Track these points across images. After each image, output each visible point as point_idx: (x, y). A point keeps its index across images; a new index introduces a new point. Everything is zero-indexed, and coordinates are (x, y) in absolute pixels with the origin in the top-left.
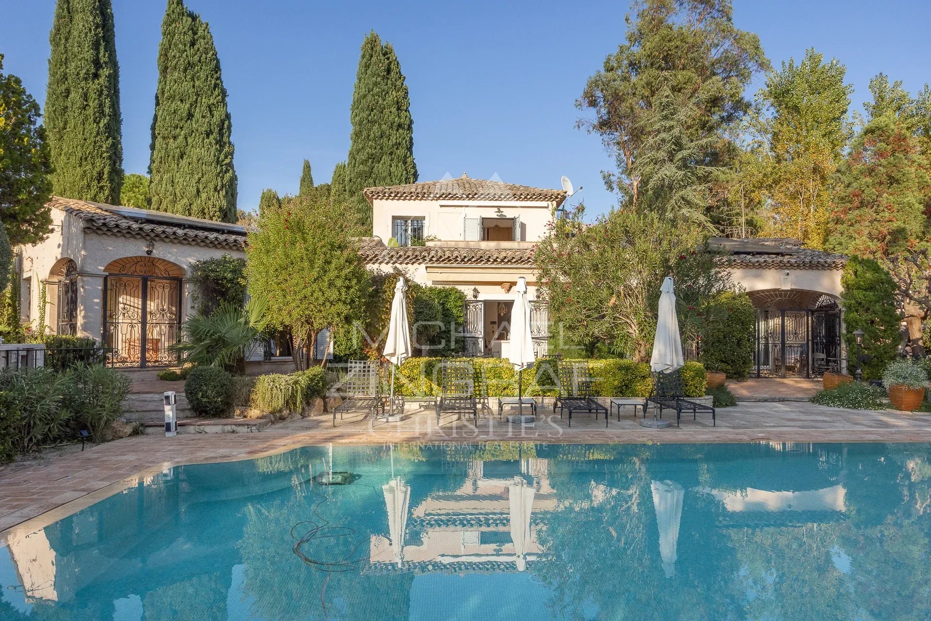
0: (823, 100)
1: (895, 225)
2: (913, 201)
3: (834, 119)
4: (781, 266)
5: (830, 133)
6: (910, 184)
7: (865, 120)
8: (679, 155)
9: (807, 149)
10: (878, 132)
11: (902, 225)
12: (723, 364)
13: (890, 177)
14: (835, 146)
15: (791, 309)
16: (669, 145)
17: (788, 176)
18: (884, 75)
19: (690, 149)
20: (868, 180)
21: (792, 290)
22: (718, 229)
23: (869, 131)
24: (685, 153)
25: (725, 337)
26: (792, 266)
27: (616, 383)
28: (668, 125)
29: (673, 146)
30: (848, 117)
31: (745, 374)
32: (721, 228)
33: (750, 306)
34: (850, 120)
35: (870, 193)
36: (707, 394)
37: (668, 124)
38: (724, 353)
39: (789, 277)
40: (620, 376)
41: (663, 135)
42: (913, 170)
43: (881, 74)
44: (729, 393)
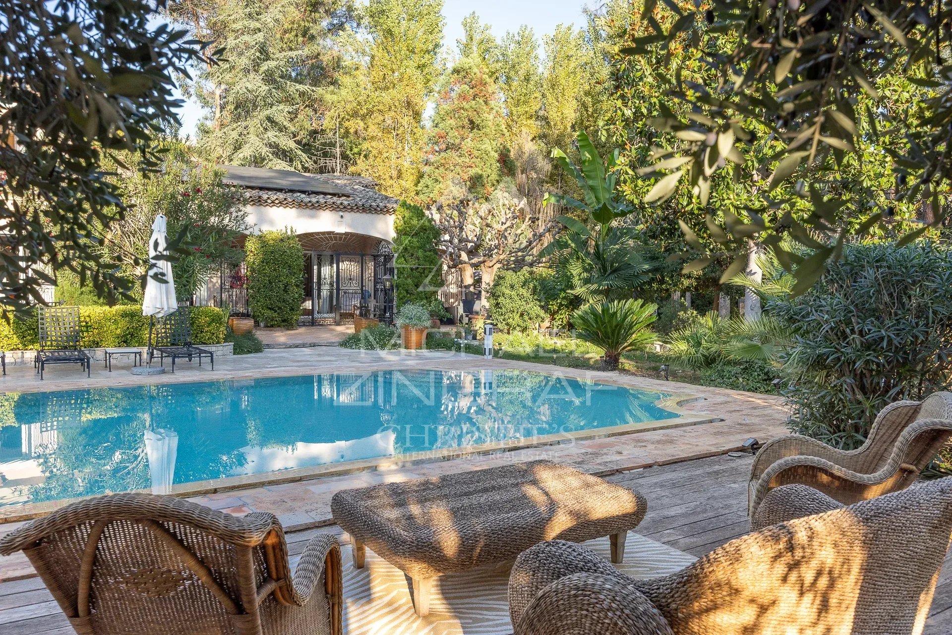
0: (418, 30)
1: (473, 172)
2: (489, 148)
3: (428, 52)
4: (335, 208)
5: (424, 66)
6: (488, 130)
7: (457, 57)
8: (264, 67)
9: (401, 80)
10: (463, 74)
11: (480, 172)
12: (269, 311)
13: (472, 122)
14: (428, 81)
15: (346, 253)
16: (253, 51)
17: (381, 107)
18: (476, 15)
19: (278, 60)
20: (452, 122)
21: (346, 234)
22: (311, 158)
23: (456, 71)
24: (272, 64)
25: (270, 283)
26: (345, 208)
27: (119, 331)
28: (252, 26)
29: (258, 54)
30: (442, 53)
31: (293, 322)
32: (314, 158)
33: (298, 250)
34: (445, 56)
35: (453, 137)
36: (226, 340)
37: (254, 25)
38: (270, 299)
39: (344, 219)
40: (123, 323)
41: (246, 38)
42: (491, 117)
43: (474, 13)
44: (256, 339)
